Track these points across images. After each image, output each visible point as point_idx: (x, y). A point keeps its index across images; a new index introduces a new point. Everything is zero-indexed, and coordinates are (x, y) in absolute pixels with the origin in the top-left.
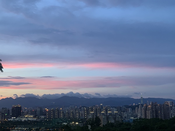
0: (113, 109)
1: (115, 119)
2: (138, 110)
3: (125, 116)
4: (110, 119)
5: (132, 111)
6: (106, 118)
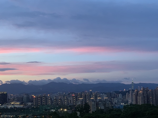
0: (103, 95)
1: (105, 105)
2: (129, 95)
3: (115, 102)
4: (99, 105)
5: (122, 96)
6: (95, 104)
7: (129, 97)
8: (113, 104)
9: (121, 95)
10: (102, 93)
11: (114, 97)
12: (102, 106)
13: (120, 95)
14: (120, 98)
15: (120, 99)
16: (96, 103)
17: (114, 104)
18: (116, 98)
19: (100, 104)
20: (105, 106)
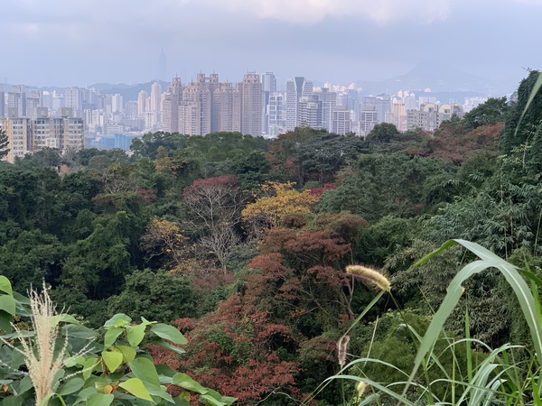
0: (51, 95)
1: (60, 134)
2: (147, 103)
3: (95, 122)
4: (39, 132)
5: (124, 104)
6: (25, 131)
7: (147, 108)
8: (90, 131)
9: (118, 99)
10: (50, 90)
11: (94, 107)
12: (51, 139)
13: (114, 98)
14: (114, 110)
15: (114, 114)
16: (28, 127)
17: (93, 131)
18: (101, 110)
19: (41, 130)
20: (61, 137)
